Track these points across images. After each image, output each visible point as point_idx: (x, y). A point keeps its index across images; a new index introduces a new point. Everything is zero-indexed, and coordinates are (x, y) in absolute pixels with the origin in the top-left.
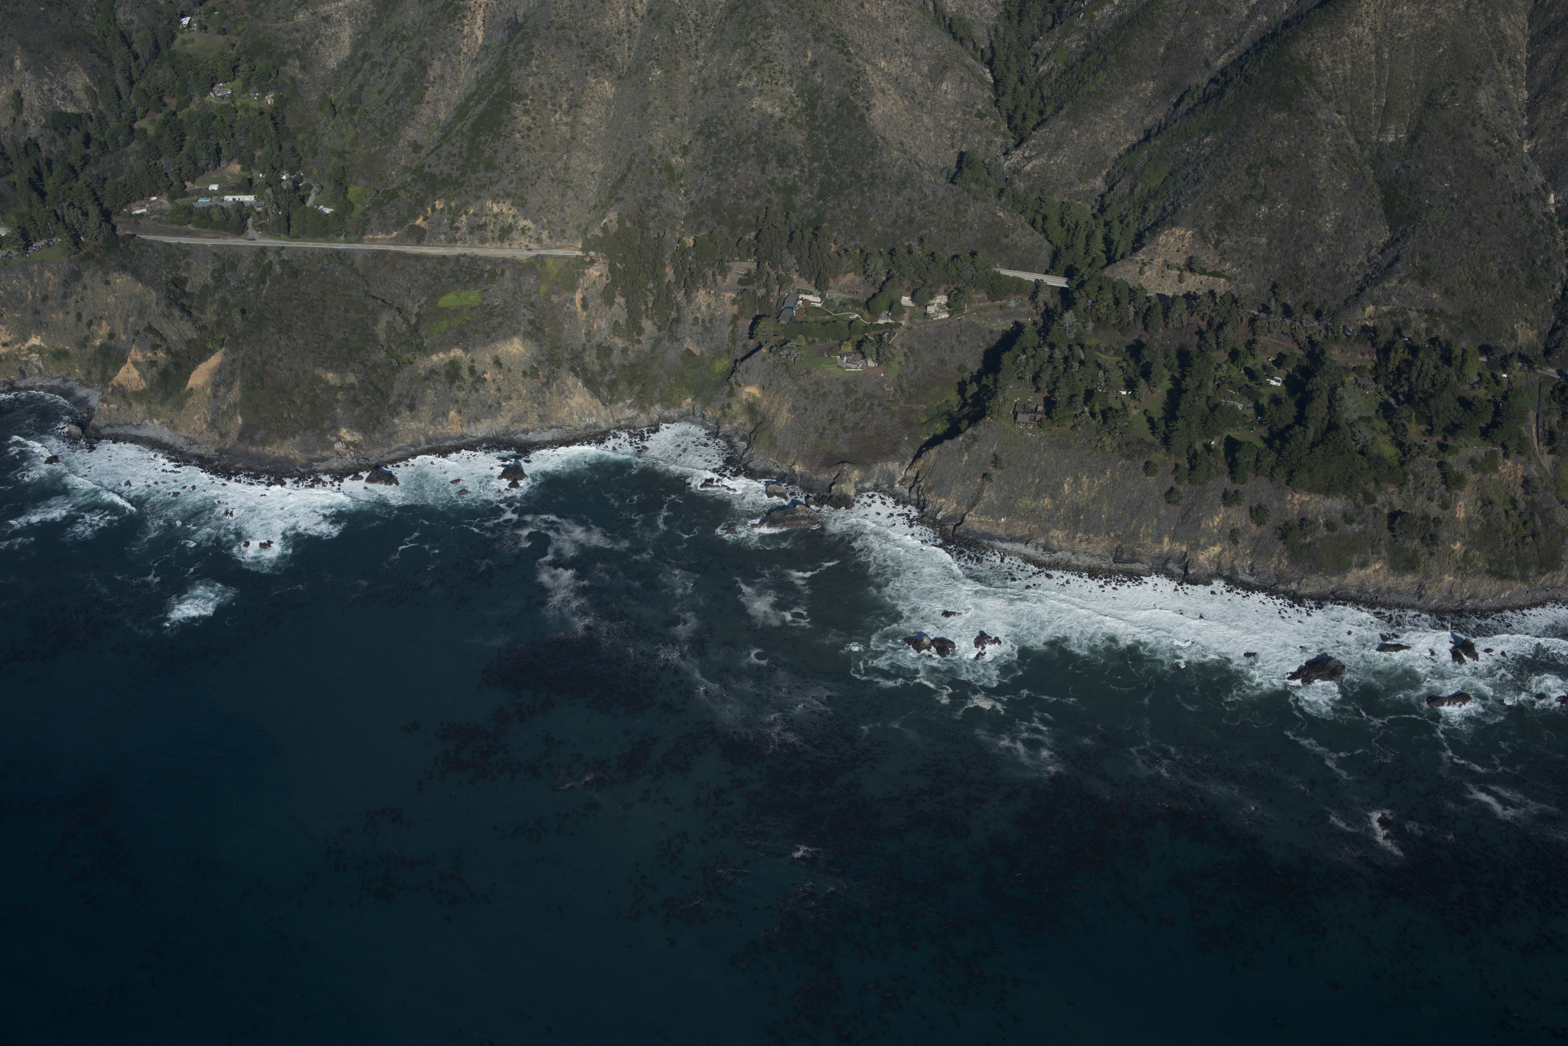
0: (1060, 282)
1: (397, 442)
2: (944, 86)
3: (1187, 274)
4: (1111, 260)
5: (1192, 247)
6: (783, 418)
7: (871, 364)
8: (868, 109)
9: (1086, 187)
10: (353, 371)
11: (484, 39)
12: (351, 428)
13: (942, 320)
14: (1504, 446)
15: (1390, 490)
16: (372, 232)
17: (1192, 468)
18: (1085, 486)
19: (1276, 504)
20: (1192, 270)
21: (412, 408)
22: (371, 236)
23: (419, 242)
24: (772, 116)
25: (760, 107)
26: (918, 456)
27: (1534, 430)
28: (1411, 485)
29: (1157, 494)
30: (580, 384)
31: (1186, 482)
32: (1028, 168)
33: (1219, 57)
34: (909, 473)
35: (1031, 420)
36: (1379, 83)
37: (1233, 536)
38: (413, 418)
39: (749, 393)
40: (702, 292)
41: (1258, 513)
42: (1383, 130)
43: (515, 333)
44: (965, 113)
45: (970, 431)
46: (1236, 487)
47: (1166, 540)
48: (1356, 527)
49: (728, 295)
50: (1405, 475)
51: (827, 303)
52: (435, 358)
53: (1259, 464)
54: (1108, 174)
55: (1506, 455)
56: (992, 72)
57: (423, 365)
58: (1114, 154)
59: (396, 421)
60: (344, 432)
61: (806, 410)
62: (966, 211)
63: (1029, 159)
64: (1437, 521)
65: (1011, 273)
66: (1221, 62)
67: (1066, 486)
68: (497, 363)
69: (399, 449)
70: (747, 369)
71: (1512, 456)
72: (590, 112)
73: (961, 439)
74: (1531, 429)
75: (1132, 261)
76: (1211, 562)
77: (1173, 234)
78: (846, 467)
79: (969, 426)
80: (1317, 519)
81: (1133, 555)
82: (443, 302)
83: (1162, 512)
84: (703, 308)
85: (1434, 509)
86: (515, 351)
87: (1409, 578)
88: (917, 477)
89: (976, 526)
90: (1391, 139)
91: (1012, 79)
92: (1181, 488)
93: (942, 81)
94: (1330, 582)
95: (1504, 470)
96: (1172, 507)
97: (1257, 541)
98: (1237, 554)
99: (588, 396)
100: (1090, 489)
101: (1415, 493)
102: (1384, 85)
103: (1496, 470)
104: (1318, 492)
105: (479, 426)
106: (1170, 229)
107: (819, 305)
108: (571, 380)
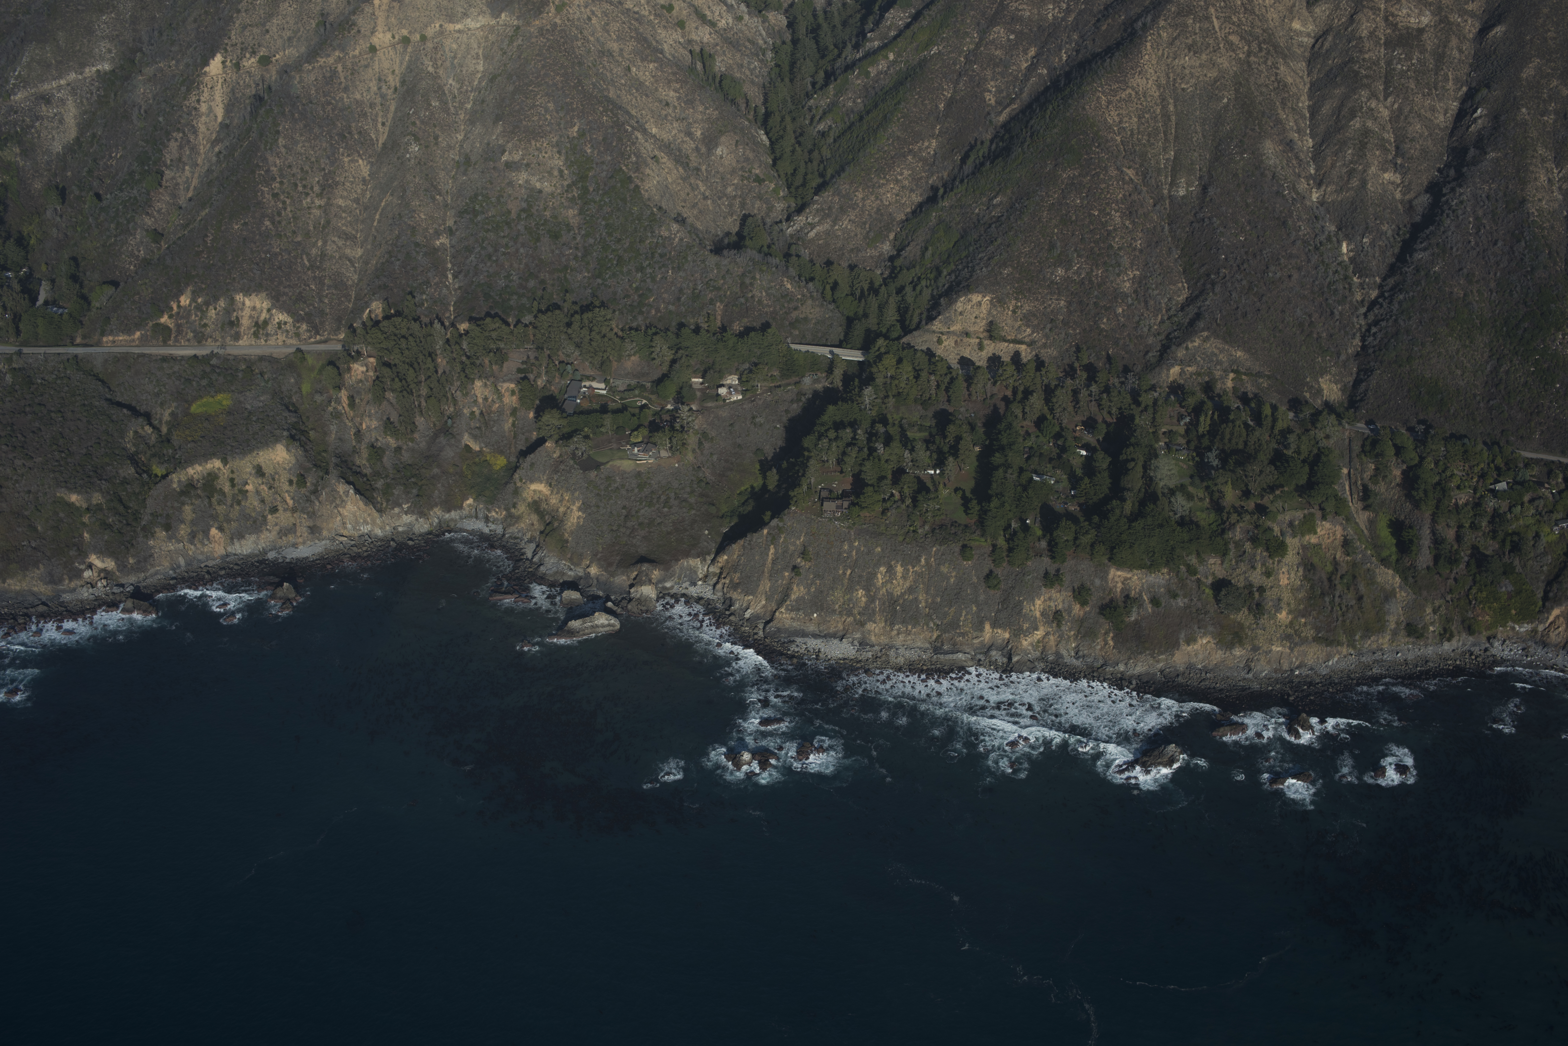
0: (856, 356)
1: (153, 566)
2: (719, 151)
3: (986, 342)
4: (907, 331)
5: (989, 313)
6: (575, 516)
7: (664, 454)
8: (642, 180)
9: (875, 253)
10: (101, 490)
11: (224, 117)
12: (102, 553)
13: (735, 402)
14: (1322, 509)
15: (1212, 561)
16: (111, 333)
17: (1010, 550)
18: (899, 575)
19: (1098, 582)
20: (991, 338)
21: (167, 527)
22: (111, 338)
23: (165, 343)
24: (540, 191)
25: (527, 181)
26: (720, 550)
27: (1347, 488)
28: (1232, 554)
29: (975, 579)
30: (352, 491)
31: (1005, 564)
32: (812, 234)
33: (1001, 112)
34: (711, 569)
35: (837, 507)
36: (1165, 135)
37: (1056, 617)
38: (170, 538)
39: (534, 491)
40: (478, 384)
41: (1081, 593)
42: (1173, 184)
43: (277, 440)
44: (743, 178)
45: (774, 522)
46: (1056, 566)
47: (987, 627)
48: (1180, 602)
49: (506, 385)
50: (1226, 544)
51: (612, 390)
52: (191, 471)
53: (1078, 542)
54: (895, 239)
55: (1324, 518)
56: (767, 133)
57: (177, 479)
58: (901, 216)
59: (151, 542)
60: (94, 559)
61: (598, 506)
62: (752, 284)
63: (812, 226)
64: (1261, 589)
65: (804, 348)
66: (1003, 118)
67: (879, 576)
68: (259, 471)
69: (156, 573)
70: (532, 465)
71: (1329, 517)
72: (345, 194)
73: (765, 531)
74: (1344, 486)
75: (928, 331)
76: (1035, 646)
77: (970, 300)
78: (645, 567)
79: (772, 517)
80: (1141, 595)
81: (954, 645)
82: (194, 408)
83: (982, 597)
84: (480, 400)
85: (1256, 577)
86: (278, 458)
87: (1238, 652)
88: (721, 573)
89: (788, 623)
90: (1182, 192)
91: (789, 141)
92: (999, 571)
93: (716, 146)
94: (1158, 661)
95: (1323, 532)
96: (992, 592)
97: (1081, 621)
98: (1061, 637)
99: (361, 504)
100: (904, 577)
101: (1237, 562)
102: (1171, 138)
103: (1316, 533)
104: (1141, 567)
105: (243, 542)
106: (966, 295)
107: (604, 392)
108: (342, 488)
